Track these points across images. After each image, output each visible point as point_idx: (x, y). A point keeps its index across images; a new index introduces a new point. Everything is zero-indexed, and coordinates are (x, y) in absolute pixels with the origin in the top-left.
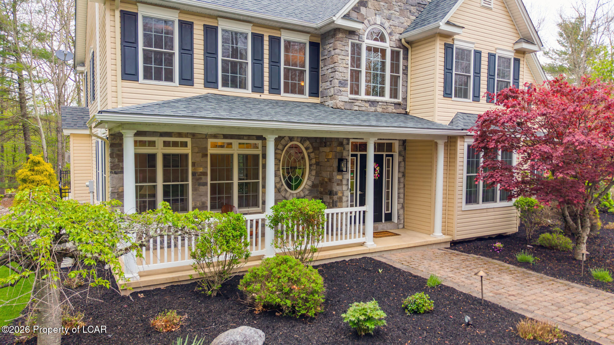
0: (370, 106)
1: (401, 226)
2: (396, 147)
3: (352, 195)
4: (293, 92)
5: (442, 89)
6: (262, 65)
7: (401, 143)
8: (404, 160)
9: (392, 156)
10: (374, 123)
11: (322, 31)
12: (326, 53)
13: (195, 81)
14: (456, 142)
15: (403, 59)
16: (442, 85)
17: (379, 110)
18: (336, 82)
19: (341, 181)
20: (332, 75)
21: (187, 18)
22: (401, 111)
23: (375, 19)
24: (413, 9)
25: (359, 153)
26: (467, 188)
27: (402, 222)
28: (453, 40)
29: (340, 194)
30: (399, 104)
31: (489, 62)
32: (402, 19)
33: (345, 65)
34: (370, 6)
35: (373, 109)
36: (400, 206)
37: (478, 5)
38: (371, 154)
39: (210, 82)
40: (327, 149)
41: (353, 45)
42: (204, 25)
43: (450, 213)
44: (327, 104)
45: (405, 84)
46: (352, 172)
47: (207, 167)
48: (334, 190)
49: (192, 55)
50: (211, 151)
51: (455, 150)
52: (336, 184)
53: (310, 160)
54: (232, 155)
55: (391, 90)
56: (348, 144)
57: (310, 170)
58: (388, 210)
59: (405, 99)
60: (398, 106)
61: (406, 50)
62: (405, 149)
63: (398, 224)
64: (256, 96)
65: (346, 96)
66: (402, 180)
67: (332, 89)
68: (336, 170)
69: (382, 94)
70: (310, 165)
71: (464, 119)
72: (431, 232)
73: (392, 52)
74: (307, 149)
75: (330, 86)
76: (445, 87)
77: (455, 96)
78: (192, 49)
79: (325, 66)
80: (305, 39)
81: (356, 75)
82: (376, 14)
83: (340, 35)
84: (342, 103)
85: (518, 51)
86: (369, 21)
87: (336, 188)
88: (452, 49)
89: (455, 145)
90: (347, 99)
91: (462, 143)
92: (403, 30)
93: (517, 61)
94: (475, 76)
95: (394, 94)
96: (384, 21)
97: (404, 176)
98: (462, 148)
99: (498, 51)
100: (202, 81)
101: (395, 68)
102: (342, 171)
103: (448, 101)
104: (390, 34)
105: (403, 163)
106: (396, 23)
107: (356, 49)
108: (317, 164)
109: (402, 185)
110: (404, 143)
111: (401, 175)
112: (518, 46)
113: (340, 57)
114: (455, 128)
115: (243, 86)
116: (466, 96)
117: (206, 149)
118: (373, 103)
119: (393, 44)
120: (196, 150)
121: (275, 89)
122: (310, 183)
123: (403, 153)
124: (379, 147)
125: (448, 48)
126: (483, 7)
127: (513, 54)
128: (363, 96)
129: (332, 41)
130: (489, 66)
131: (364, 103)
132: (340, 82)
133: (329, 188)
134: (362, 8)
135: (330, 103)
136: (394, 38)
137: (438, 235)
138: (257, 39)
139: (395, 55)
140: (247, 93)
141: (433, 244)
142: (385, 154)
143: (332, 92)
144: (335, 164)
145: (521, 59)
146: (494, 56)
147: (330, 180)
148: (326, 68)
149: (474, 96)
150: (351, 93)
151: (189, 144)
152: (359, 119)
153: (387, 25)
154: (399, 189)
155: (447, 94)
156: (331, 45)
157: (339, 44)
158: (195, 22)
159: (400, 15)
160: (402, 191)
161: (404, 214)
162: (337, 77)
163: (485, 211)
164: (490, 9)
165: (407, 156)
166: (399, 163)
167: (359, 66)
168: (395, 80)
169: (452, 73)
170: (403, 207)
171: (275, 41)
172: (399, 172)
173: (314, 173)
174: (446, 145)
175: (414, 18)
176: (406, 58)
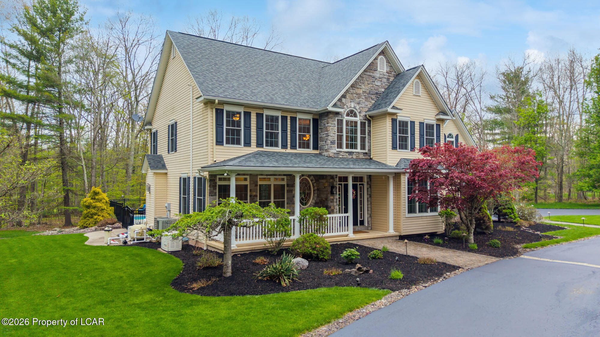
0: (349, 155)
1: (370, 228)
2: (365, 180)
3: (339, 208)
4: (304, 148)
5: (391, 145)
6: (287, 133)
7: (368, 176)
8: (370, 187)
9: (363, 184)
10: (352, 166)
11: (320, 112)
12: (323, 125)
13: (252, 144)
14: (400, 176)
15: (368, 126)
16: (391, 142)
17: (354, 157)
18: (329, 142)
19: (333, 199)
20: (326, 138)
21: (248, 110)
22: (367, 157)
23: (351, 104)
24: (373, 97)
25: (343, 183)
26: (408, 204)
27: (370, 226)
28: (397, 116)
29: (332, 208)
30: (366, 153)
31: (420, 127)
32: (367, 103)
33: (334, 132)
34: (347, 97)
35: (351, 157)
36: (369, 215)
37: (412, 95)
38: (350, 183)
39: (259, 144)
40: (324, 181)
41: (338, 120)
42: (256, 113)
43: (399, 219)
44: (323, 154)
45: (369, 141)
46: (339, 194)
47: (257, 192)
48: (329, 205)
49: (250, 130)
50: (260, 183)
51: (400, 181)
52: (330, 202)
53: (314, 187)
54: (270, 185)
55: (361, 145)
56: (337, 178)
57: (314, 194)
58: (361, 218)
59: (370, 150)
60: (366, 155)
61: (369, 121)
62: (371, 180)
63: (368, 227)
64: (284, 151)
65: (335, 150)
66: (369, 199)
67: (326, 146)
68: (330, 193)
69: (356, 148)
70: (314, 191)
71: (405, 162)
72: (387, 230)
73: (361, 122)
74: (312, 181)
75: (325, 144)
76: (393, 144)
77: (399, 149)
78: (250, 127)
79: (322, 132)
80: (310, 117)
81: (340, 138)
82: (351, 102)
83: (331, 116)
84: (332, 154)
85: (438, 120)
86: (347, 106)
87: (330, 204)
88: (397, 121)
89: (400, 178)
90: (335, 152)
91: (404, 177)
92: (367, 109)
93: (438, 126)
94: (411, 136)
95: (363, 147)
96: (356, 105)
97: (370, 197)
98: (404, 179)
99: (425, 120)
100: (255, 144)
101: (363, 132)
102: (334, 194)
103: (395, 152)
104: (360, 112)
105: (370, 189)
106: (363, 106)
107: (340, 122)
108: (318, 190)
109: (369, 203)
110: (370, 177)
111: (369, 196)
112: (438, 117)
113: (331, 128)
114: (399, 168)
115: (277, 146)
116: (406, 148)
117: (257, 182)
118: (350, 153)
119: (361, 118)
120: (252, 182)
121: (293, 147)
122: (314, 201)
123: (369, 183)
124: (355, 179)
125: (394, 121)
126: (415, 95)
127: (435, 122)
128: (345, 149)
129: (326, 118)
130: (420, 129)
131: (345, 153)
132: (331, 142)
133: (326, 204)
134: (343, 99)
135: (325, 154)
136: (362, 115)
137: (391, 231)
138: (284, 118)
139: (363, 124)
140: (279, 149)
141: (389, 237)
142: (358, 183)
143: (326, 147)
144: (329, 189)
145: (441, 124)
146: (423, 123)
147: (327, 199)
148: (322, 133)
149: (411, 148)
150: (338, 148)
151: (248, 180)
152: (343, 163)
153: (357, 107)
154: (368, 205)
155: (394, 148)
156: (325, 121)
157: (330, 120)
158: (252, 112)
159: (366, 101)
160: (369, 206)
161: (371, 220)
162: (329, 139)
163: (421, 218)
164: (419, 96)
165: (372, 185)
166: (367, 189)
167: (342, 132)
168: (363, 139)
169: (397, 136)
170: (371, 216)
171: (293, 119)
172: (367, 194)
173: (316, 195)
174: (394, 178)
175: (374, 102)
176: (369, 126)
